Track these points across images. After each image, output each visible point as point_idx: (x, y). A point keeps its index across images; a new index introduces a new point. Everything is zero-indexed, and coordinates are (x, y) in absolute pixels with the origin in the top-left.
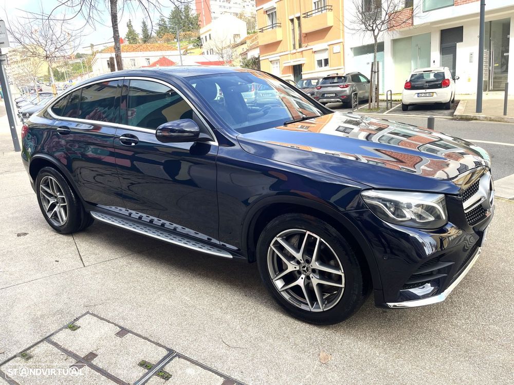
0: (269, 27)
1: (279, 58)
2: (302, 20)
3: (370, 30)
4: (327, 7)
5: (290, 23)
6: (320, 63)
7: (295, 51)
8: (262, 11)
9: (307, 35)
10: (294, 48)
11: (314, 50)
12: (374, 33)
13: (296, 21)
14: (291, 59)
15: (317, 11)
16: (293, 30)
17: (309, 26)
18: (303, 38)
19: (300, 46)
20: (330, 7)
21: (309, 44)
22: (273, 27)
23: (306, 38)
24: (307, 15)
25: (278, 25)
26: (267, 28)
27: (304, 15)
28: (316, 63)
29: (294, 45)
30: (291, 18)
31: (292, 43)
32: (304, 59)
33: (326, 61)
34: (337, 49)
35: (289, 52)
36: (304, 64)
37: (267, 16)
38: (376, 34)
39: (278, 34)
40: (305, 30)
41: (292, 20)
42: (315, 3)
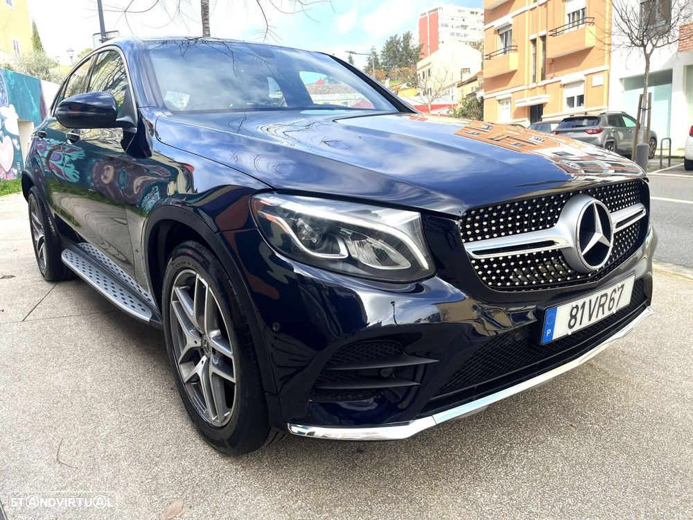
0: (500, 52)
1: (510, 95)
2: (549, 39)
3: (639, 46)
4: (587, 20)
5: (532, 45)
6: (570, 101)
7: (534, 85)
8: (492, 30)
9: (554, 60)
10: (534, 81)
11: (563, 83)
12: (645, 50)
13: (540, 43)
14: (528, 97)
15: (571, 25)
16: (535, 54)
17: (557, 48)
18: (547, 66)
19: (543, 78)
20: (591, 20)
21: (556, 74)
22: (505, 52)
23: (553, 65)
24: (555, 33)
25: (513, 48)
26: (498, 52)
27: (552, 33)
28: (565, 101)
29: (534, 77)
30: (532, 37)
31: (532, 73)
32: (548, 96)
33: (581, 99)
34: (598, 80)
35: (525, 87)
36: (546, 103)
37: (499, 37)
38: (648, 51)
39: (513, 61)
40: (551, 54)
41: (534, 41)
42: (569, 15)
